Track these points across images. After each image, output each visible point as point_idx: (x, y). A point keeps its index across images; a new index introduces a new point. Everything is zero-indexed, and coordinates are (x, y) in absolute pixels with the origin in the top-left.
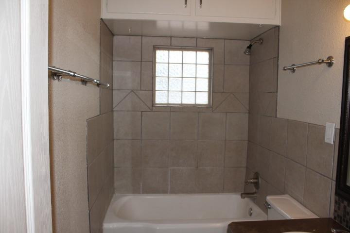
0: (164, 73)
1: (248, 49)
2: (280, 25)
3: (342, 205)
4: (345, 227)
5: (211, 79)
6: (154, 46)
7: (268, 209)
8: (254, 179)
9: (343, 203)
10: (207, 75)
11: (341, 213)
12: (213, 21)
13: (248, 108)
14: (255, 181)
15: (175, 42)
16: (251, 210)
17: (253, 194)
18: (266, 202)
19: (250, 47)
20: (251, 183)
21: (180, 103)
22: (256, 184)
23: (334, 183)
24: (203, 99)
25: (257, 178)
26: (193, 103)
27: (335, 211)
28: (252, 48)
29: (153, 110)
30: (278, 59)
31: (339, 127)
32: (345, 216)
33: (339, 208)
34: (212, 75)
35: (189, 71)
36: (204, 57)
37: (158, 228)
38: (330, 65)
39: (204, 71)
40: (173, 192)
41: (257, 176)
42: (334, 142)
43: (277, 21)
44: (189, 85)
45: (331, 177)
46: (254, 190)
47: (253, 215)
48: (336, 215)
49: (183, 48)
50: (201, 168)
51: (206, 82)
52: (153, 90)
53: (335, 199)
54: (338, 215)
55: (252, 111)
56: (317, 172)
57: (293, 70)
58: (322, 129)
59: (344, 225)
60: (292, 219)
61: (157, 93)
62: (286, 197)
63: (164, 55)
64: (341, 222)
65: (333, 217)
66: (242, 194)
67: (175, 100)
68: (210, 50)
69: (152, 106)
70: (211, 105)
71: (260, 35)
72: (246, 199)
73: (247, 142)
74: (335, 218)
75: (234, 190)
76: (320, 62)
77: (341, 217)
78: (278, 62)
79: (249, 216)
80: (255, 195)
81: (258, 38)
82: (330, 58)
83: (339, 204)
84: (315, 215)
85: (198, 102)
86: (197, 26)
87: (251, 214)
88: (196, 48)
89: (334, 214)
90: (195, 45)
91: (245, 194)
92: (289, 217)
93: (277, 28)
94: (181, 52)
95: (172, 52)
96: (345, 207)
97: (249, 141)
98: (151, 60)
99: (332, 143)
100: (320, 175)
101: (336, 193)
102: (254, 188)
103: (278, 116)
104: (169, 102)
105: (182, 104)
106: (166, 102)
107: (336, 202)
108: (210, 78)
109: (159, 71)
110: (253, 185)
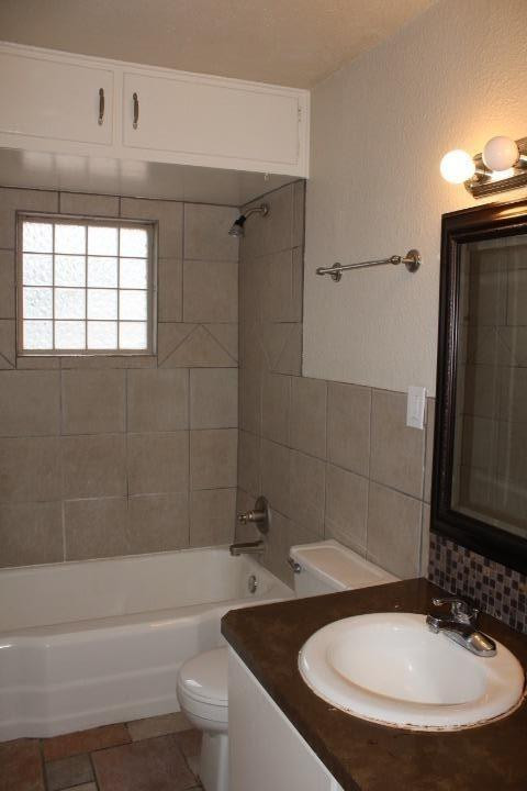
0: (42, 278)
1: (238, 227)
2: (308, 177)
3: (443, 548)
4: (450, 591)
5: (153, 291)
6: (17, 211)
7: (296, 575)
8: (256, 511)
9: (445, 544)
10: (143, 284)
11: (442, 565)
12: (157, 160)
13: (236, 356)
14: (259, 515)
15: (67, 203)
16: (254, 578)
17: (256, 544)
18: (291, 561)
19: (240, 222)
20: (251, 520)
21: (82, 347)
22: (262, 524)
23: (428, 507)
24: (135, 338)
25: (263, 509)
26: (113, 346)
27: (431, 563)
28: (247, 224)
29: (18, 367)
30: (303, 251)
31: (433, 395)
32: (449, 570)
33: (438, 557)
34: (155, 284)
35: (103, 272)
36: (136, 241)
37: (48, 646)
38: (413, 267)
39: (137, 274)
40: (75, 556)
41: (262, 506)
42: (425, 425)
43: (301, 170)
44: (102, 305)
45: (421, 497)
46: (258, 535)
47: (258, 592)
48: (433, 572)
49: (87, 220)
50: (137, 495)
51: (142, 298)
52: (16, 319)
53: (431, 537)
54: (437, 571)
55: (247, 363)
56: (391, 488)
57: (337, 276)
58: (400, 399)
59: (447, 588)
60: (349, 589)
61: (26, 325)
62: (331, 545)
63: (41, 233)
64: (442, 584)
65: (427, 577)
66: (231, 548)
67: (70, 340)
68: (150, 226)
69: (17, 357)
70: (155, 351)
71: (262, 196)
72: (243, 558)
73: (236, 430)
74: (431, 577)
75: (213, 541)
76: (395, 261)
77: (443, 574)
78: (303, 256)
79: (251, 595)
80: (260, 547)
81: (258, 203)
82: (413, 254)
83: (439, 549)
84: (392, 576)
85: (125, 345)
86: (119, 170)
87: (254, 590)
88: (118, 220)
89: (429, 569)
90: (115, 213)
91: (238, 547)
92: (342, 585)
93: (301, 183)
94: (81, 229)
95: (60, 228)
96: (449, 553)
97: (241, 429)
98: (12, 245)
99: (422, 428)
100: (399, 494)
101: (433, 528)
102: (257, 531)
103: (305, 373)
104: (57, 347)
105: (86, 351)
106: (50, 347)
107: (432, 545)
108: (150, 290)
109: (31, 273)
110: (254, 525)
